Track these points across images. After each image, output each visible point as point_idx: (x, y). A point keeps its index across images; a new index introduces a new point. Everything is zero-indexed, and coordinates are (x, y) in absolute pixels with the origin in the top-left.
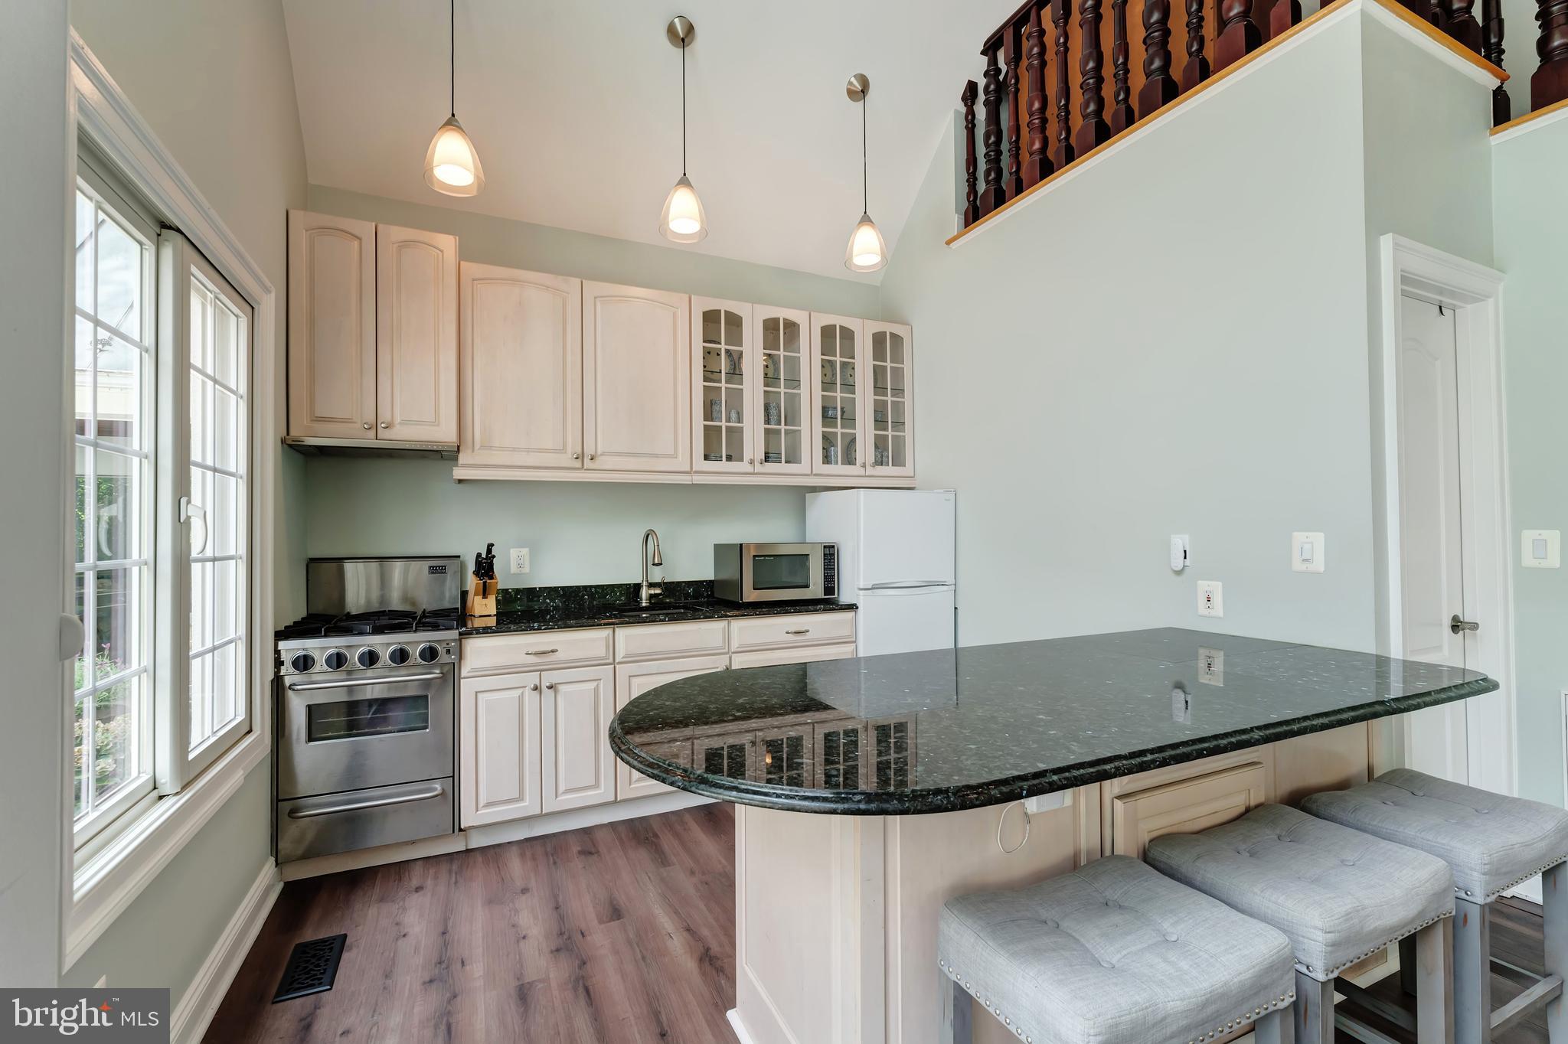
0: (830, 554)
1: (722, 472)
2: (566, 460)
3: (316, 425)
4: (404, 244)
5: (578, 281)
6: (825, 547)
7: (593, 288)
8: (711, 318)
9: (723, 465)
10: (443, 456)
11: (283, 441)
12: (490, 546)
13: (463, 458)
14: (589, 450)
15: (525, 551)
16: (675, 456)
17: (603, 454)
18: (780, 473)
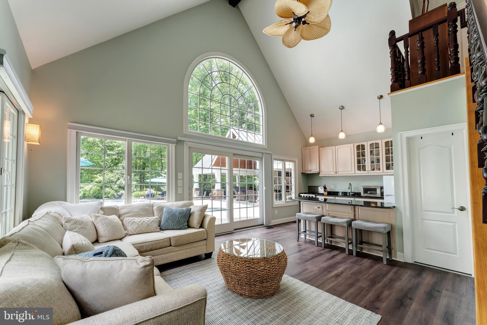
0: (382, 188)
1: (362, 173)
2: (334, 173)
3: (305, 171)
4: (313, 148)
5: (335, 146)
6: (381, 187)
7: (337, 147)
8: (358, 147)
9: (362, 172)
10: (318, 173)
11: (303, 173)
12: (325, 185)
13: (320, 174)
14: (337, 171)
15: (334, 186)
16: (352, 171)
17: (339, 172)
18: (376, 172)
